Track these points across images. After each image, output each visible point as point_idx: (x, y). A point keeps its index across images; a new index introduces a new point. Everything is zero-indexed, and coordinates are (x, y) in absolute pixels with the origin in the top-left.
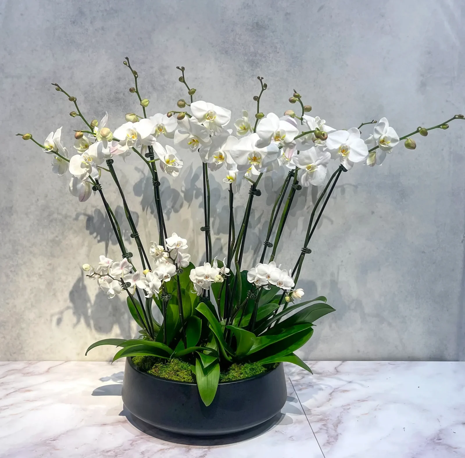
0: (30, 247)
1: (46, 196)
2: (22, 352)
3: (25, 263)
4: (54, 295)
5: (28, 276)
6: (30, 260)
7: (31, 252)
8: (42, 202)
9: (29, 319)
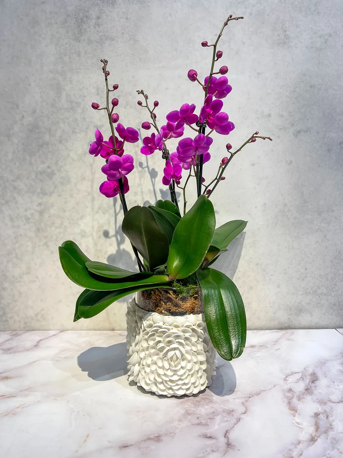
0: (13, 181)
1: (34, 112)
2: (4, 318)
3: (7, 202)
4: (46, 244)
5: (11, 219)
6: (14, 198)
7: (15, 188)
8: (29, 119)
9: (14, 277)
